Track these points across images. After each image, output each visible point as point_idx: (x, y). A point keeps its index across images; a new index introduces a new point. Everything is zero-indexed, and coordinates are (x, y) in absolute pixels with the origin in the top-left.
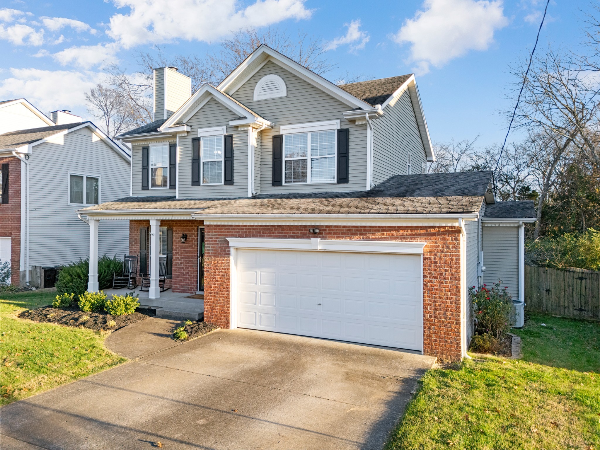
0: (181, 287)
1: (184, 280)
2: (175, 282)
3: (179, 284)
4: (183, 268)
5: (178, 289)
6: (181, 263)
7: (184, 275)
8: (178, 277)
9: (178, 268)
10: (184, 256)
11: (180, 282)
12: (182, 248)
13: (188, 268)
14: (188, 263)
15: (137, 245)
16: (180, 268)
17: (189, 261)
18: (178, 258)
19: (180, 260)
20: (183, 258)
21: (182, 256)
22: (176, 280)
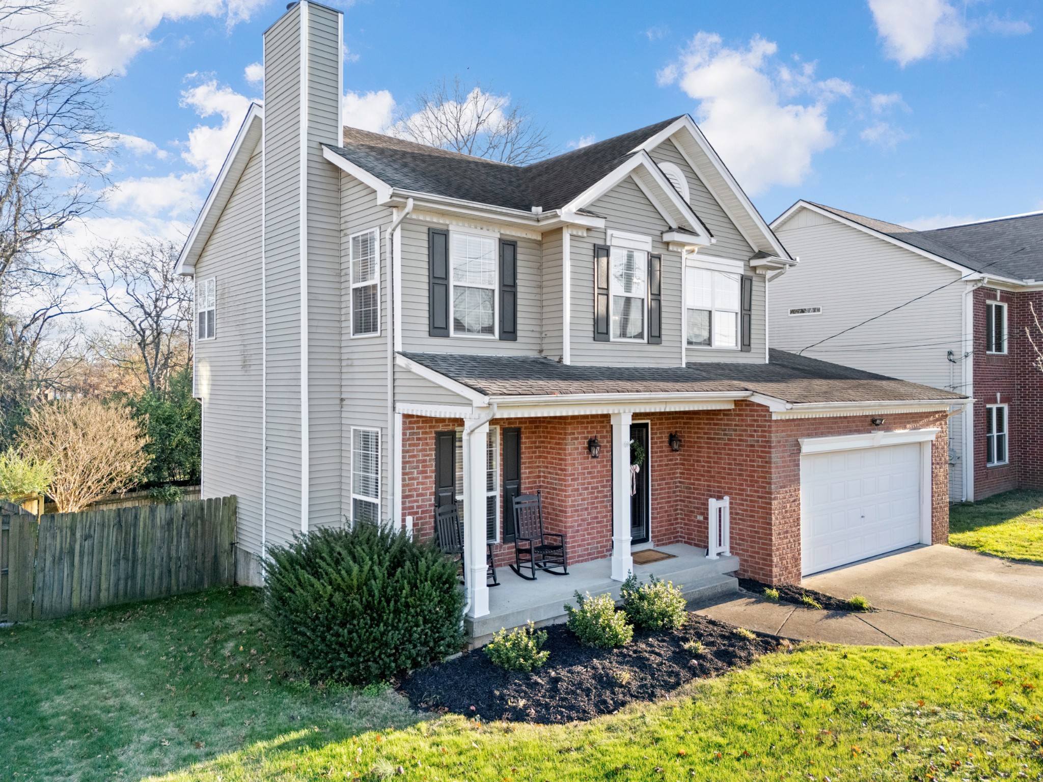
0: (585, 550)
1: (589, 534)
2: (573, 542)
3: (579, 546)
4: (586, 509)
5: (579, 556)
6: (583, 500)
7: (589, 524)
8: (578, 531)
9: (577, 511)
10: (589, 483)
11: (583, 540)
12: (585, 468)
13: (597, 508)
14: (596, 498)
15: (426, 477)
16: (582, 510)
17: (598, 492)
18: (577, 490)
19: (581, 494)
20: (587, 489)
21: (584, 484)
22: (573, 537)
